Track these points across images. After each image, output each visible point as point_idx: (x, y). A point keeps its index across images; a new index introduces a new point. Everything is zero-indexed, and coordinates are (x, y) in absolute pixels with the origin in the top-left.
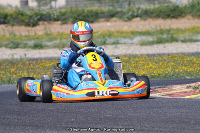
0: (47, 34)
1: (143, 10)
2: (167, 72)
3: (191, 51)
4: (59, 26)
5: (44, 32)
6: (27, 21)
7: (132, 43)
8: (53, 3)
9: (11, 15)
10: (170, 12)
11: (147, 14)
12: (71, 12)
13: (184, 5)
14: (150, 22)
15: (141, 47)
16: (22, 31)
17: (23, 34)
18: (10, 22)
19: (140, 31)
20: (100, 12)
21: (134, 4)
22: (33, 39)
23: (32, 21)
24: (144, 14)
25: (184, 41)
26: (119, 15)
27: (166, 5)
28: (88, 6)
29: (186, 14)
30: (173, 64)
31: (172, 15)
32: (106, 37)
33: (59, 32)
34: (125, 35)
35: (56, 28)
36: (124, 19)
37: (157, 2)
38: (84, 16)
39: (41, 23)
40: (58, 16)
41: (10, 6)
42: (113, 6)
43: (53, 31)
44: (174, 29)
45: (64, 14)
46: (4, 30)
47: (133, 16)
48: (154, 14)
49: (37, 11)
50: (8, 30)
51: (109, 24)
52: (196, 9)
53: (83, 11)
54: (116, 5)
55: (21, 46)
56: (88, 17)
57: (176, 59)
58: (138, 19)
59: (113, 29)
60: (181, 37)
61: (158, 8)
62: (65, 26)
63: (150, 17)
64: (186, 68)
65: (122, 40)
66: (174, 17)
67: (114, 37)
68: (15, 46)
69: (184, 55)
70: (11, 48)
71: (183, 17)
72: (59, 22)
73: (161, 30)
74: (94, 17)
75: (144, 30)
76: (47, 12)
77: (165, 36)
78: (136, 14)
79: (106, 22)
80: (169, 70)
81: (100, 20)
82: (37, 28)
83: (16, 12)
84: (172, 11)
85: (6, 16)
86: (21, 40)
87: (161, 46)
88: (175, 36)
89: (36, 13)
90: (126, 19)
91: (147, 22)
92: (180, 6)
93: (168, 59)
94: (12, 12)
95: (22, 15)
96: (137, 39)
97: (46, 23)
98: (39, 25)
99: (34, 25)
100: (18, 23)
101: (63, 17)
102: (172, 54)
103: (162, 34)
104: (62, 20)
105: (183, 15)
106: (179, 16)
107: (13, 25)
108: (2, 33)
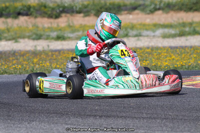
0: (69, 26)
2: (190, 64)
4: (82, 19)
5: (67, 24)
6: (49, 13)
7: (154, 36)
9: (34, 7)
11: (169, 7)
12: (94, 4)
15: (163, 39)
16: (44, 23)
17: (46, 26)
18: (34, 14)
19: (162, 23)
20: (122, 4)
22: (56, 30)
23: (54, 13)
24: (166, 7)
26: (142, 7)
30: (195, 56)
31: (194, 8)
32: (129, 30)
33: (81, 25)
34: (147, 27)
35: (79, 20)
36: (146, 11)
38: (106, 9)
39: (63, 15)
40: (80, 8)
43: (76, 23)
44: (197, 23)
45: (86, 7)
46: (27, 21)
47: (156, 9)
48: (177, 7)
49: (60, 3)
50: (31, 22)
51: (131, 16)
53: (106, 4)
55: (44, 37)
56: (111, 9)
57: (198, 51)
58: (160, 12)
59: (135, 22)
62: (87, 18)
63: (172, 10)
65: (145, 33)
66: (196, 10)
67: (137, 30)
68: (38, 37)
70: (34, 39)
72: (82, 15)
73: (184, 23)
74: (117, 9)
75: (166, 23)
76: (70, 5)
77: (187, 29)
78: (158, 7)
79: (128, 15)
81: (123, 12)
82: (60, 20)
83: (38, 4)
84: (194, 4)
85: (29, 8)
86: (44, 31)
87: (183, 39)
88: (197, 29)
89: (58, 6)
90: (148, 12)
91: (170, 15)
93: (191, 50)
94: (35, 4)
95: (45, 7)
96: (159, 32)
97: (68, 15)
98: (61, 17)
99: (57, 17)
100: (41, 14)
101: (85, 10)
102: (195, 46)
103: (184, 27)
104: (84, 13)
107: (36, 17)
108: (25, 25)
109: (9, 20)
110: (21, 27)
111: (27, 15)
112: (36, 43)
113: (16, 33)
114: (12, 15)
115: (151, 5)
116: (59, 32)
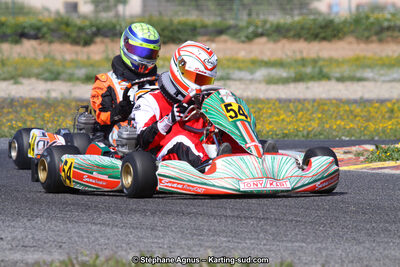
0: (108, 59)
1: (272, 25)
2: (310, 129)
3: (353, 96)
5: (103, 56)
6: (74, 35)
7: (251, 80)
8: (120, 8)
9: (46, 25)
10: (318, 30)
11: (279, 32)
13: (343, 19)
14: (284, 45)
15: (267, 86)
16: (65, 52)
17: (68, 57)
18: (47, 36)
19: (266, 59)
20: (199, 25)
21: (258, 14)
22: (85, 65)
23: (83, 35)
24: (275, 31)
25: (341, 79)
26: (232, 31)
27: (312, 17)
28: (180, 13)
29: (345, 34)
30: (320, 116)
31: (322, 35)
34: (241, 65)
36: (240, 37)
37: (296, 12)
38: (172, 31)
39: (98, 39)
41: (47, 10)
42: (221, 15)
44: (324, 60)
46: (35, 49)
47: (256, 35)
48: (292, 33)
50: (42, 51)
51: (214, 46)
52: (363, 27)
53: (171, 22)
54: (228, 16)
55: (63, 76)
56: (179, 32)
57: (326, 108)
58: (263, 40)
60: (336, 72)
61: (299, 22)
63: (285, 37)
64: (343, 123)
65: (237, 74)
66: (324, 39)
67: (224, 69)
68: (53, 76)
69: (340, 102)
70: (46, 80)
71: (340, 39)
73: (303, 60)
74: (190, 33)
75: (273, 58)
77: (308, 70)
78: (260, 30)
80: (315, 124)
81: (200, 38)
82: (93, 48)
83: (56, 20)
84: (321, 27)
85: (38, 29)
86: (64, 66)
87: (301, 86)
88: (325, 70)
89: (92, 25)
90: (243, 38)
91: (280, 45)
92: (337, 20)
93: (313, 106)
94: (49, 20)
95: (67, 24)
96: (261, 73)
97: (107, 40)
98: (95, 43)
99: (87, 43)
100: (59, 38)
102: (321, 99)
103: (304, 66)
105: (340, 35)
106: (334, 36)
107: (51, 42)
108: (32, 55)
109: (6, 46)
110: (25, 58)
111: (36, 37)
112: (49, 85)
113: (16, 69)
114: (10, 39)
115: (248, 27)
116: (91, 69)
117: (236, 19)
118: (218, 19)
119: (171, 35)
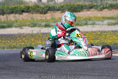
0: (53, 19)
1: (109, 4)
4: (60, 14)
5: (51, 17)
6: (41, 10)
7: (103, 24)
8: (56, 0)
11: (112, 7)
12: (67, 5)
14: (113, 12)
15: (108, 26)
16: (38, 17)
17: (39, 18)
18: (31, 11)
19: (107, 16)
20: (84, 5)
21: (104, 1)
22: (45, 21)
23: (44, 11)
24: (110, 7)
26: (95, 7)
28: (77, 2)
32: (88, 21)
33: (59, 17)
34: (99, 19)
36: (98, 9)
38: (74, 8)
39: (49, 12)
40: (59, 8)
41: (31, 2)
42: (91, 2)
43: (56, 17)
45: (62, 7)
46: (27, 16)
47: (104, 8)
48: (116, 7)
49: (47, 5)
50: (30, 16)
51: (89, 12)
53: (74, 5)
54: (94, 2)
55: (37, 26)
56: (77, 8)
58: (106, 10)
59: (91, 16)
63: (114, 9)
65: (97, 22)
67: (93, 21)
68: (34, 25)
70: (31, 27)
72: (60, 12)
74: (81, 8)
75: (110, 16)
76: (53, 6)
78: (105, 7)
79: (87, 11)
81: (84, 10)
82: (47, 15)
83: (34, 5)
85: (29, 8)
86: (37, 22)
89: (46, 6)
90: (99, 10)
91: (112, 11)
94: (32, 6)
95: (38, 7)
96: (106, 22)
97: (52, 12)
98: (48, 13)
99: (45, 13)
100: (36, 12)
101: (62, 9)
104: (61, 10)
107: (33, 13)
108: (26, 18)
109: (17, 15)
110: (24, 19)
111: (27, 12)
112: (33, 29)
113: (21, 23)
114: (19, 13)
115: (101, 6)
116: (47, 22)
117: (97, 3)
118: (91, 3)
119: (74, 9)
